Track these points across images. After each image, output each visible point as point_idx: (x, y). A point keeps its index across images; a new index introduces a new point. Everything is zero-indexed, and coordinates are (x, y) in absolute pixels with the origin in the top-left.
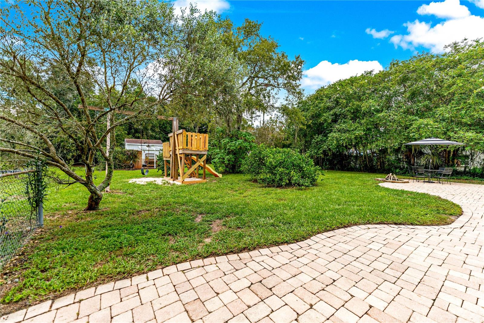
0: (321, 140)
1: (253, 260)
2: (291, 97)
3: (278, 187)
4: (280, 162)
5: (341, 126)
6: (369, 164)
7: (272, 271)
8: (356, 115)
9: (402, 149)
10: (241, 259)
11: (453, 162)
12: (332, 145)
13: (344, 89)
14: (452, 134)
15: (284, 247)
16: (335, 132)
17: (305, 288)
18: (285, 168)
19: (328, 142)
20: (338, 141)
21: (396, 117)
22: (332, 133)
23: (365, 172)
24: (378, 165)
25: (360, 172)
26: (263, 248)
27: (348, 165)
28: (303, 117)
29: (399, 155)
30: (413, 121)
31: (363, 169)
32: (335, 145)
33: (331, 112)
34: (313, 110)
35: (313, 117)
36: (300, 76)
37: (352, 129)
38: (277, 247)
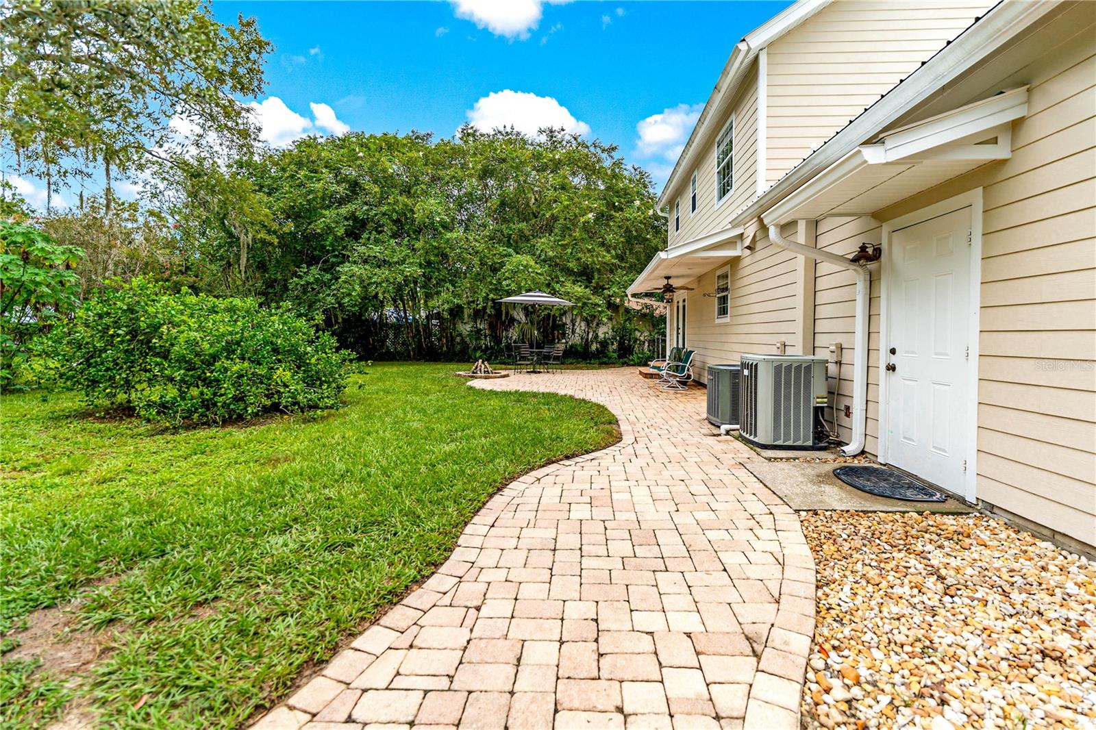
0: (317, 280)
1: (365, 691)
2: (212, 137)
3: (226, 422)
4: (227, 342)
5: (371, 249)
6: (425, 341)
7: (454, 686)
8: (403, 226)
9: (488, 311)
10: (314, 715)
11: (553, 334)
12: (349, 295)
13: (375, 160)
14: (557, 287)
15: (417, 598)
16: (355, 262)
17: (568, 678)
18: (249, 359)
19: (341, 287)
20: (364, 287)
21: (478, 245)
22: (347, 264)
23: (418, 360)
24: (443, 345)
25: (407, 360)
26: (361, 633)
27: (382, 347)
28: (262, 207)
29: (479, 322)
30: (505, 256)
31: (414, 355)
32: (358, 295)
33: (344, 211)
34: (289, 196)
35: (293, 214)
36: (256, 83)
37: (395, 259)
38: (398, 606)
